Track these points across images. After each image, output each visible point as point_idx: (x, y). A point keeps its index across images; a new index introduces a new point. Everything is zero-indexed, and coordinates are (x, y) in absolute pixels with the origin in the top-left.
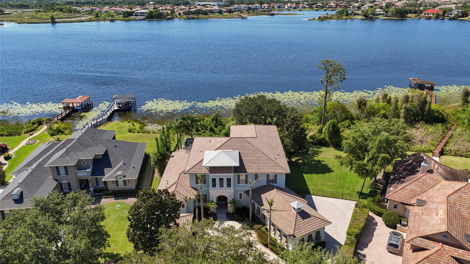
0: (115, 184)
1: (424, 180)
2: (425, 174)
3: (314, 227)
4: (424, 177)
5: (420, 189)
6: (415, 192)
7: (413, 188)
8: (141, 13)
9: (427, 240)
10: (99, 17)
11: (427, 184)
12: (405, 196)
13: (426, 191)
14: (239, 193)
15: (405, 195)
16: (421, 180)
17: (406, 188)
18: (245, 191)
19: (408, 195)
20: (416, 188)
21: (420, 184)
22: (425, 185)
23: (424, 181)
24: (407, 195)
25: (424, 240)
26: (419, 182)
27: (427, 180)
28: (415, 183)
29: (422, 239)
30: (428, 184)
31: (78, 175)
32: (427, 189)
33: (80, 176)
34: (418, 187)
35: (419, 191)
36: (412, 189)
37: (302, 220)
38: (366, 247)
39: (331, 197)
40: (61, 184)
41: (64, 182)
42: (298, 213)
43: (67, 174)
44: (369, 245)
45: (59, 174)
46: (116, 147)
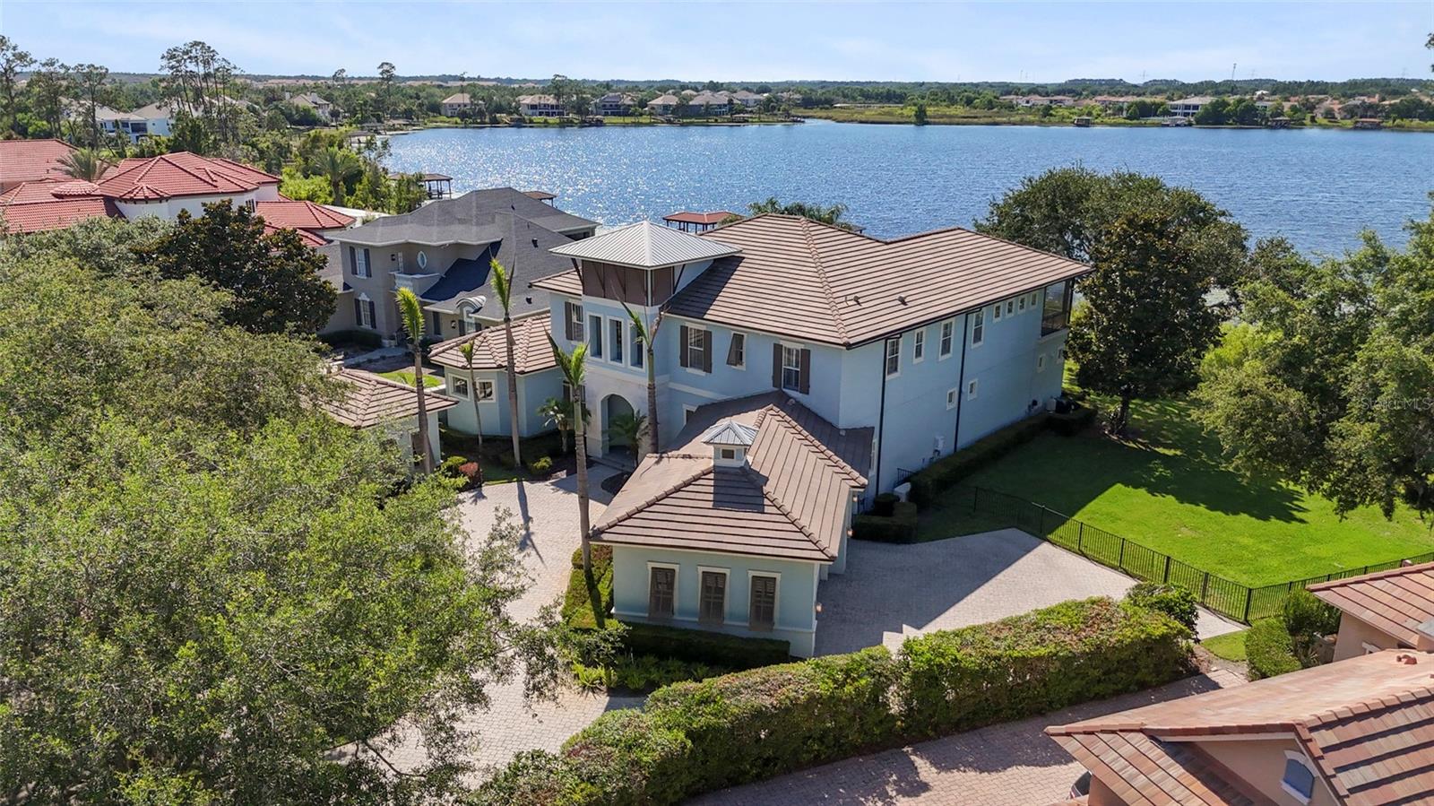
0: (458, 330)
8: (1187, 107)
9: (1177, 770)
10: (1051, 115)
14: (686, 407)
25: (1166, 760)
29: (1156, 752)
31: (396, 286)
37: (710, 505)
38: (983, 768)
39: (1113, 567)
40: (357, 302)
41: (363, 297)
42: (716, 470)
43: (369, 275)
44: (1010, 771)
45: (354, 272)
46: (536, 246)
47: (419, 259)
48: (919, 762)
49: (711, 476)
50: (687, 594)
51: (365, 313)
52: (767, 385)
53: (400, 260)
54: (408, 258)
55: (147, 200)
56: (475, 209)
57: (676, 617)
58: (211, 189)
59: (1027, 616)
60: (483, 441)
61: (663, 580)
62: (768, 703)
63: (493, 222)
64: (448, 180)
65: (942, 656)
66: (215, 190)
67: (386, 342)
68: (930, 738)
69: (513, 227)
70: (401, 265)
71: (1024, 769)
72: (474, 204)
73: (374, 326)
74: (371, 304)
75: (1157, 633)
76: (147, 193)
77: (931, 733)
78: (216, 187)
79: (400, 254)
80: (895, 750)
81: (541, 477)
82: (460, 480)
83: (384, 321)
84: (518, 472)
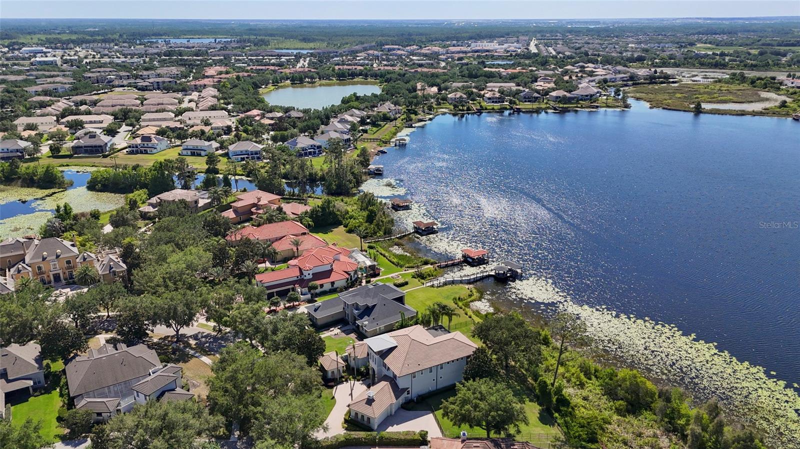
0: (362, 328)
31: (353, 312)
40: (345, 313)
45: (345, 306)
46: (385, 305)
47: (359, 306)
49: (366, 399)
51: (347, 315)
52: (390, 377)
54: (357, 305)
55: (308, 270)
56: (373, 293)
58: (321, 264)
69: (381, 300)
70: (355, 306)
73: (348, 318)
74: (348, 313)
76: (308, 268)
81: (358, 380)
82: (344, 380)
83: (350, 319)
84: (354, 378)
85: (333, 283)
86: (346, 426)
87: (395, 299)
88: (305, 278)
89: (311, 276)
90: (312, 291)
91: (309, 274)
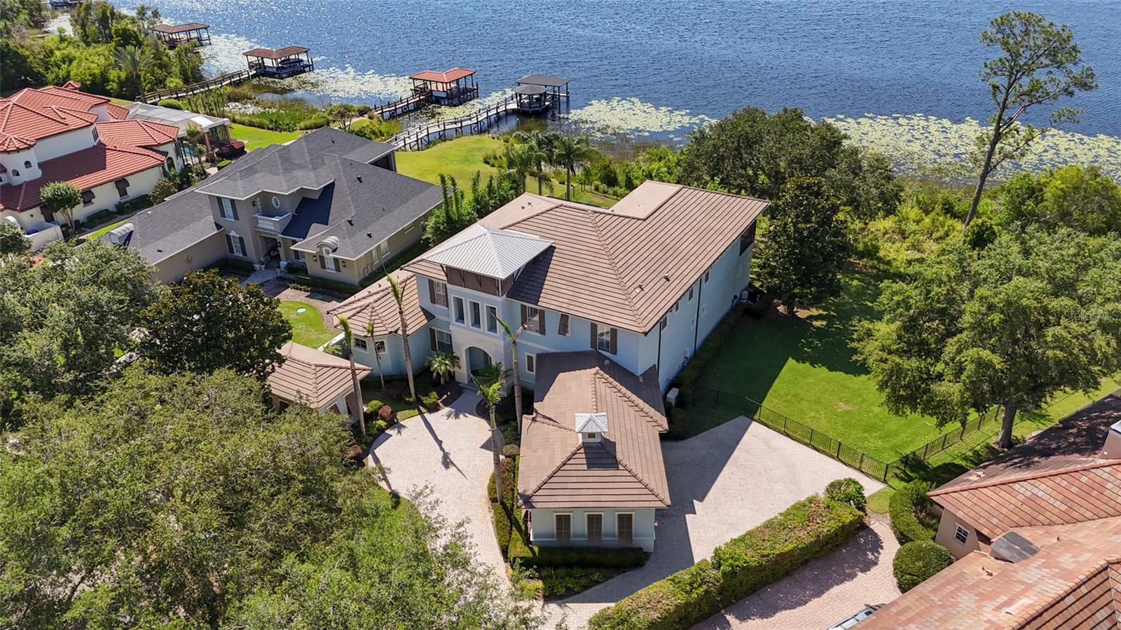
0: (318, 263)
1: (1098, 479)
2: (1111, 461)
3: (603, 498)
4: (1104, 473)
5: (1064, 508)
6: (1042, 510)
7: (1040, 494)
11: (1100, 497)
12: (995, 513)
13: (1081, 518)
14: (527, 354)
15: (999, 507)
16: (1084, 479)
17: (1017, 486)
18: (539, 352)
19: (1009, 514)
20: (1052, 501)
21: (1074, 489)
22: (1092, 500)
23: (1096, 486)
24: (1004, 511)
26: (1077, 483)
27: (1109, 486)
28: (1058, 479)
30: (1105, 499)
31: (259, 225)
32: (1089, 514)
33: (263, 229)
34: (1060, 497)
35: (1056, 511)
36: (1033, 499)
37: (585, 467)
38: (763, 615)
39: (806, 444)
40: (228, 237)
41: (233, 233)
42: (585, 446)
43: (236, 218)
44: (778, 614)
45: (223, 215)
46: (361, 182)
47: (273, 202)
48: (729, 617)
49: (582, 450)
50: (579, 526)
51: (236, 245)
52: (587, 347)
53: (259, 203)
54: (265, 204)
55: (18, 150)
56: (307, 155)
57: (572, 539)
58: (60, 128)
59: (776, 518)
60: (385, 382)
61: (563, 521)
62: (655, 617)
63: (323, 164)
64: (206, 28)
65: (737, 560)
66: (66, 128)
67: (257, 266)
68: (733, 604)
69: (341, 168)
70: (259, 207)
71: (783, 612)
72: (306, 150)
73: (245, 254)
74: (241, 239)
75: (848, 521)
76: (17, 144)
77: (733, 601)
78: (67, 125)
79: (258, 200)
80: (717, 615)
81: (434, 408)
82: (382, 423)
83: (254, 252)
84: (416, 405)
85: (121, 184)
86: (540, 584)
87: (375, 163)
88: (17, 181)
89: (36, 173)
90: (59, 216)
91: (28, 164)
